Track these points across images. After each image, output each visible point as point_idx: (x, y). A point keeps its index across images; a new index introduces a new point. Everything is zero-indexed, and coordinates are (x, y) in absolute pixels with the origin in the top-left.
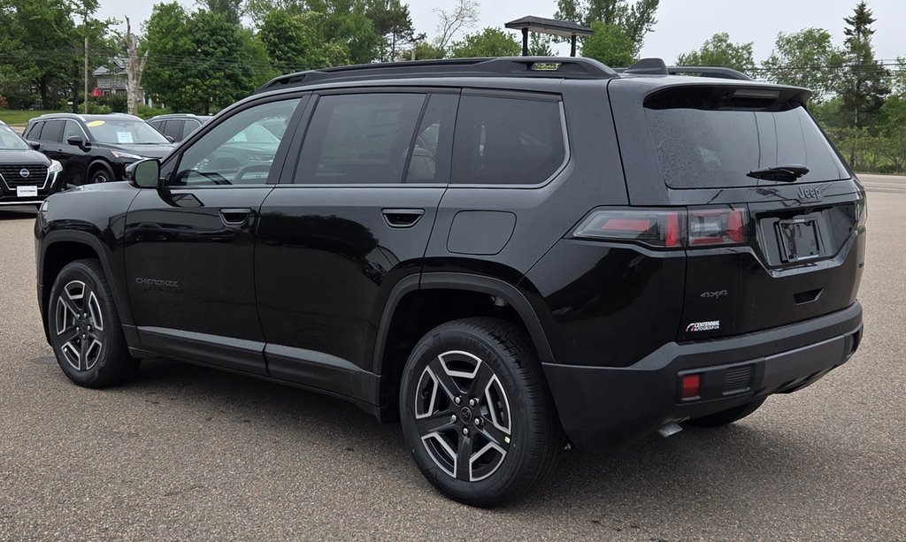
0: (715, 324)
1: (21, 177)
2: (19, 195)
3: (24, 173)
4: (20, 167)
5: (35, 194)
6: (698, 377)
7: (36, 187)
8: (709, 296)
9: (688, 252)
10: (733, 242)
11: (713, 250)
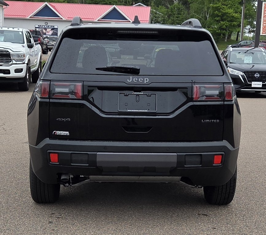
0: (67, 133)
1: (255, 77)
2: (253, 86)
3: (257, 75)
4: (255, 72)
5: (261, 86)
6: (57, 155)
7: (262, 82)
8: (60, 120)
9: (51, 100)
10: (76, 98)
11: (63, 100)
